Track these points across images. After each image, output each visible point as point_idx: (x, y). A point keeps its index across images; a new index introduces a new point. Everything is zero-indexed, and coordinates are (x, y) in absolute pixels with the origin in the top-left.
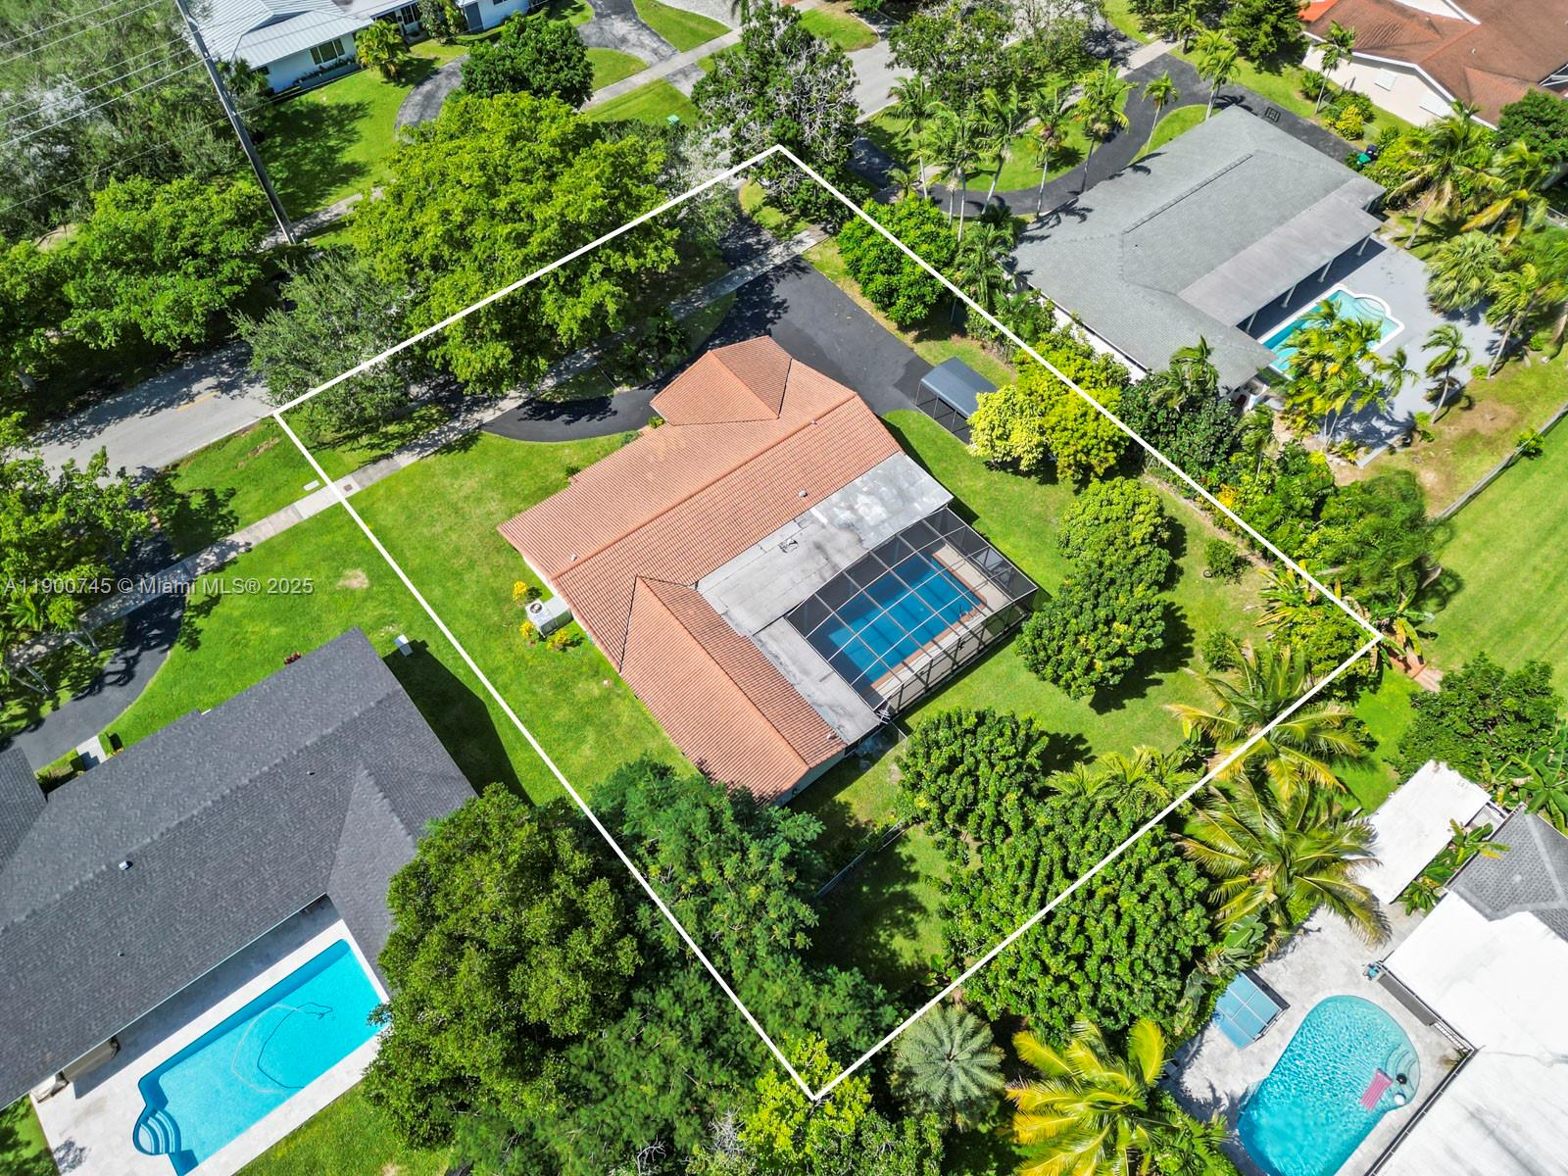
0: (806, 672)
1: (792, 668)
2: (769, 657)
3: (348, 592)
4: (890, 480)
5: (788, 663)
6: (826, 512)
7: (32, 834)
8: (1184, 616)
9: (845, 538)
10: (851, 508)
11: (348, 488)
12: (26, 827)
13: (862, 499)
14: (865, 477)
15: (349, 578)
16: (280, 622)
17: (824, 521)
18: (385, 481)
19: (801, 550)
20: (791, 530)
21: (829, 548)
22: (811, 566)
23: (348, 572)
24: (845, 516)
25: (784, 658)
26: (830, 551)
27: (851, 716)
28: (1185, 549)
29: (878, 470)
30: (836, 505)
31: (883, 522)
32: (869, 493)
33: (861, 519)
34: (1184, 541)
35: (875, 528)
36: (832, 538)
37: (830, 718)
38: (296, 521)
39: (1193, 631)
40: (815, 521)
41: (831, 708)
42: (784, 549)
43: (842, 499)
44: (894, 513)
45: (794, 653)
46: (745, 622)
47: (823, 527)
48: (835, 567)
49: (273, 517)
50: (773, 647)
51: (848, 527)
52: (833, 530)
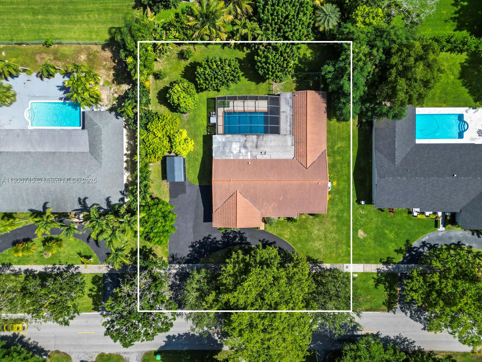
0: (287, 116)
1: (289, 120)
2: (292, 126)
3: (365, 231)
4: (224, 153)
5: (288, 122)
6: (247, 155)
7: (468, 202)
8: (183, 72)
9: (249, 145)
10: (240, 152)
11: (347, 267)
12: (468, 205)
13: (235, 152)
14: (229, 158)
15: (363, 236)
16: (385, 234)
17: (249, 153)
18: (336, 263)
19: (262, 149)
20: (259, 157)
21: (255, 145)
22: (263, 143)
23: (362, 238)
24: (243, 151)
25: (288, 124)
26: (255, 143)
27: (286, 98)
28: (164, 88)
29: (224, 158)
30: (243, 155)
31: (236, 142)
32: (232, 153)
33: (240, 147)
34: (161, 90)
35: (239, 142)
36: (252, 147)
37: (290, 101)
38: (365, 265)
39: (184, 67)
40: (251, 155)
41: (288, 104)
42: (265, 153)
43: (240, 156)
44: (231, 142)
45: (285, 124)
46: (289, 140)
47: (251, 152)
48: (258, 138)
49: (370, 271)
50: (288, 129)
51: (245, 147)
52: (249, 149)
